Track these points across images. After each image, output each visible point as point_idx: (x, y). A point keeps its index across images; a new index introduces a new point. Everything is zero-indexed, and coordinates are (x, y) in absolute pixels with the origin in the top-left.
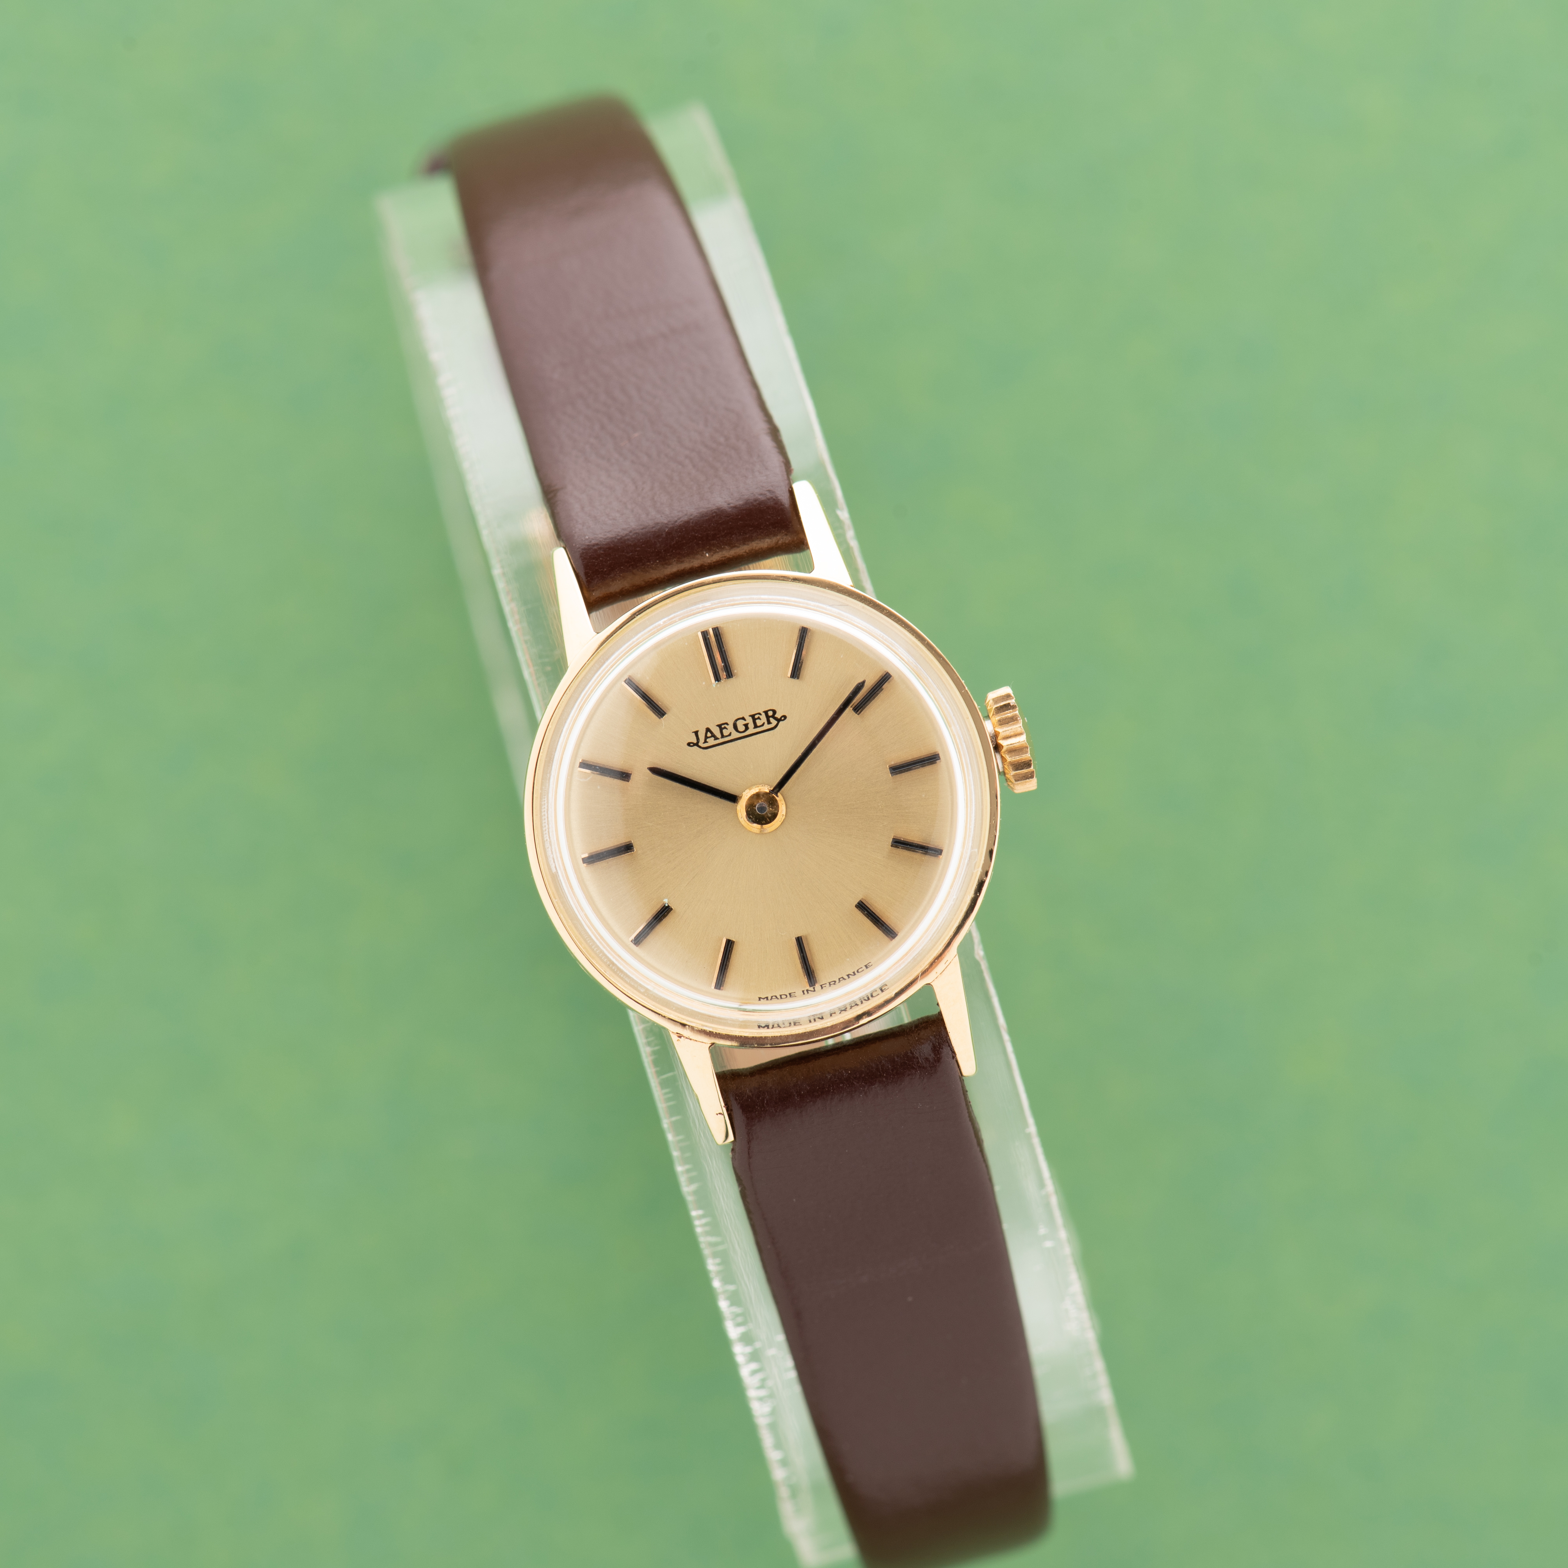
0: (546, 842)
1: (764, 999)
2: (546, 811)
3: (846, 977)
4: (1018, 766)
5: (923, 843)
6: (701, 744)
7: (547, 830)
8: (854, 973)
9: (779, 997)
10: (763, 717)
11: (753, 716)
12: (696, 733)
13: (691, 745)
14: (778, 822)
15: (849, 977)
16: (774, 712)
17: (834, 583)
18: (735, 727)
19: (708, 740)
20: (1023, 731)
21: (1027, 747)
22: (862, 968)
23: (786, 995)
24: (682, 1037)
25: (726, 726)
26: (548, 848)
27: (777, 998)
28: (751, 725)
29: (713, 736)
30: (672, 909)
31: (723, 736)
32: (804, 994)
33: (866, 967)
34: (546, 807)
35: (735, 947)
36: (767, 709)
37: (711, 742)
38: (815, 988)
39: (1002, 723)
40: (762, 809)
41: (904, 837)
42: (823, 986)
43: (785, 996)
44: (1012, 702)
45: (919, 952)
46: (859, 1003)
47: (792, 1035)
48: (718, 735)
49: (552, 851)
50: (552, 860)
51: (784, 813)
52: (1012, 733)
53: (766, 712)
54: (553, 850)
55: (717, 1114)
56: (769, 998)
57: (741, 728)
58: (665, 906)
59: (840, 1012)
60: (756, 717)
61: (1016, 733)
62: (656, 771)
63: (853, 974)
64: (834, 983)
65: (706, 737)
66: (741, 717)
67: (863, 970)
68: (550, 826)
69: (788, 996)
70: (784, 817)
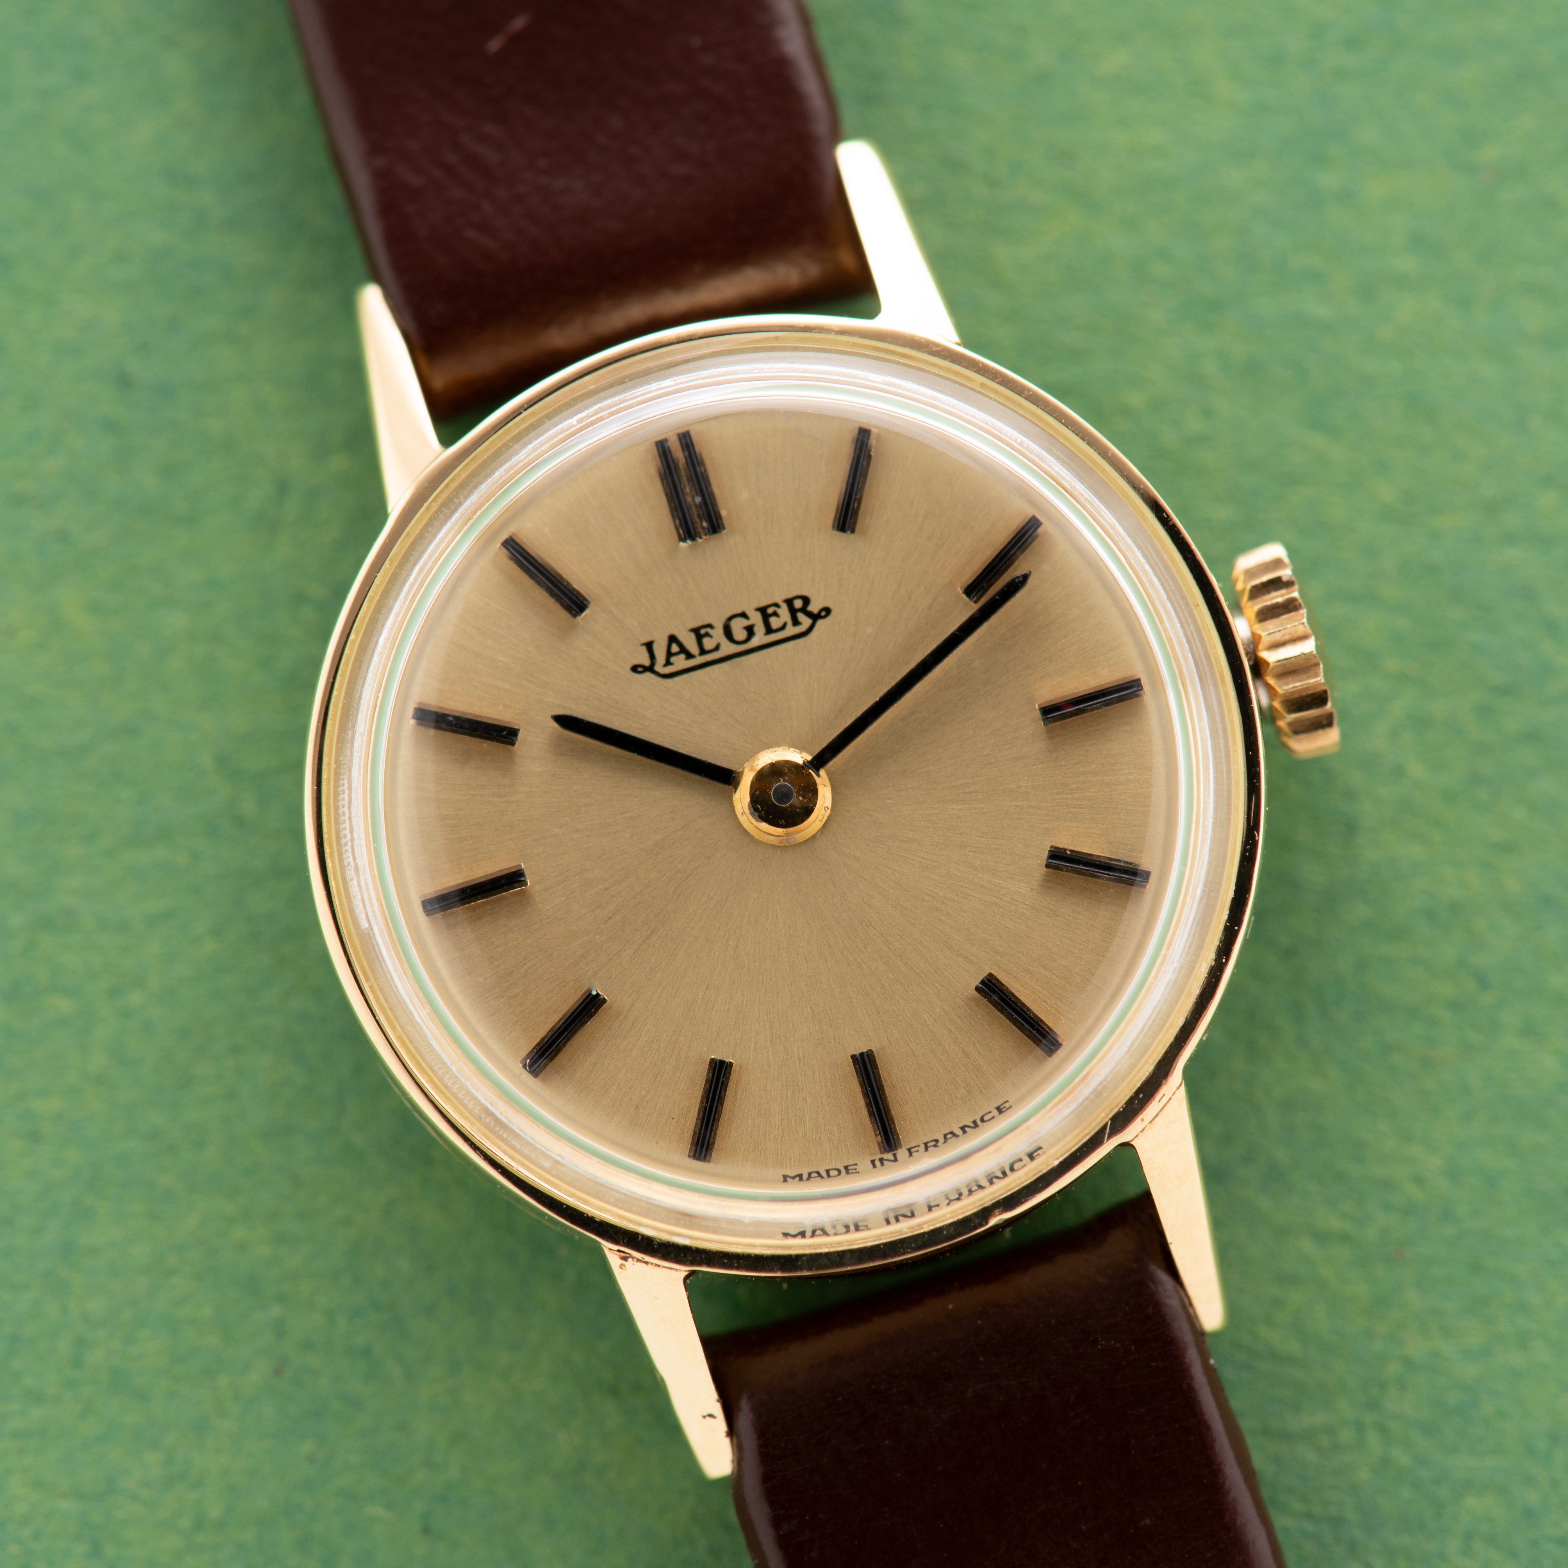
0: (347, 869)
1: (794, 1178)
2: (347, 804)
3: (959, 1132)
4: (1298, 703)
5: (1110, 859)
6: (659, 668)
7: (350, 844)
8: (975, 1122)
9: (824, 1174)
10: (784, 612)
11: (763, 610)
12: (649, 646)
13: (640, 669)
14: (817, 822)
15: (965, 1132)
16: (806, 600)
17: (922, 338)
18: (728, 632)
19: (673, 659)
20: (1309, 630)
21: (1317, 665)
22: (990, 1112)
23: (839, 1171)
24: (630, 1260)
25: (709, 630)
26: (352, 879)
27: (819, 1175)
28: (760, 629)
29: (683, 650)
30: (604, 1001)
31: (703, 652)
32: (874, 1166)
33: (1000, 1110)
34: (347, 798)
35: (734, 1075)
36: (790, 596)
37: (680, 662)
38: (897, 1155)
39: (1267, 614)
40: (784, 795)
41: (1072, 848)
42: (912, 1150)
43: (836, 1173)
44: (1286, 573)
45: (1106, 1078)
46: (984, 1183)
47: (852, 1252)
48: (694, 649)
49: (359, 885)
50: (361, 905)
51: (829, 803)
52: (1287, 637)
53: (789, 602)
54: (362, 883)
55: (704, 1417)
56: (805, 1177)
57: (739, 633)
58: (590, 994)
59: (947, 1201)
60: (770, 610)
61: (1295, 635)
62: (567, 722)
63: (973, 1125)
64: (934, 1143)
65: (669, 654)
66: (739, 611)
67: (993, 1117)
68: (355, 835)
69: (843, 1171)
70: (829, 812)
